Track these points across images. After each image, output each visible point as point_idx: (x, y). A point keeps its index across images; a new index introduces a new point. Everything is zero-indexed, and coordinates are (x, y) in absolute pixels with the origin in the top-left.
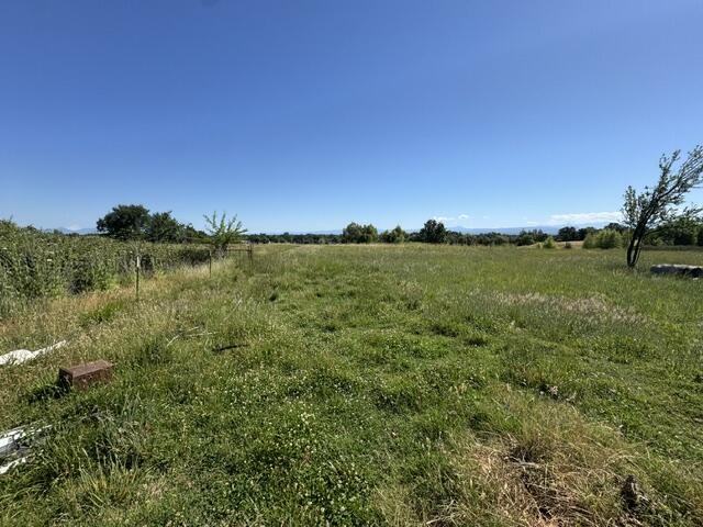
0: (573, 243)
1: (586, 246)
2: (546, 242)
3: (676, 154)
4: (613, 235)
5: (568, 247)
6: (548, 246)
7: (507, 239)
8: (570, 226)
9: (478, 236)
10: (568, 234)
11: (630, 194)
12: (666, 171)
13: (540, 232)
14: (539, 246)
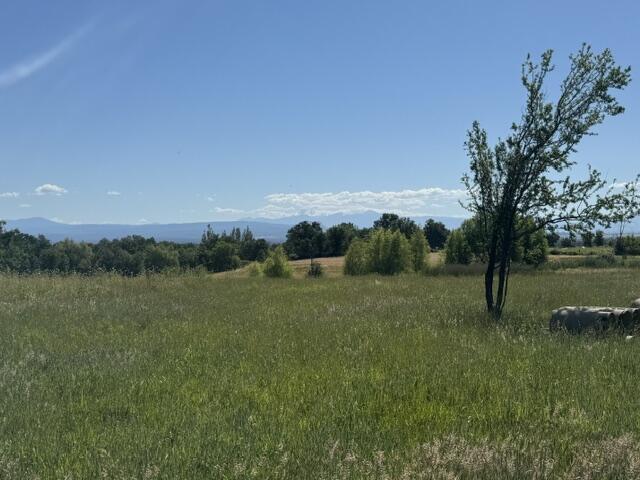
0: (325, 262)
1: (351, 270)
2: (270, 261)
3: (546, 59)
4: (396, 244)
5: (316, 272)
6: (275, 272)
7: (174, 255)
8: (310, 222)
9: (96, 248)
10: (308, 241)
11: (478, 141)
12: (534, 93)
13: (248, 235)
14: (254, 272)
